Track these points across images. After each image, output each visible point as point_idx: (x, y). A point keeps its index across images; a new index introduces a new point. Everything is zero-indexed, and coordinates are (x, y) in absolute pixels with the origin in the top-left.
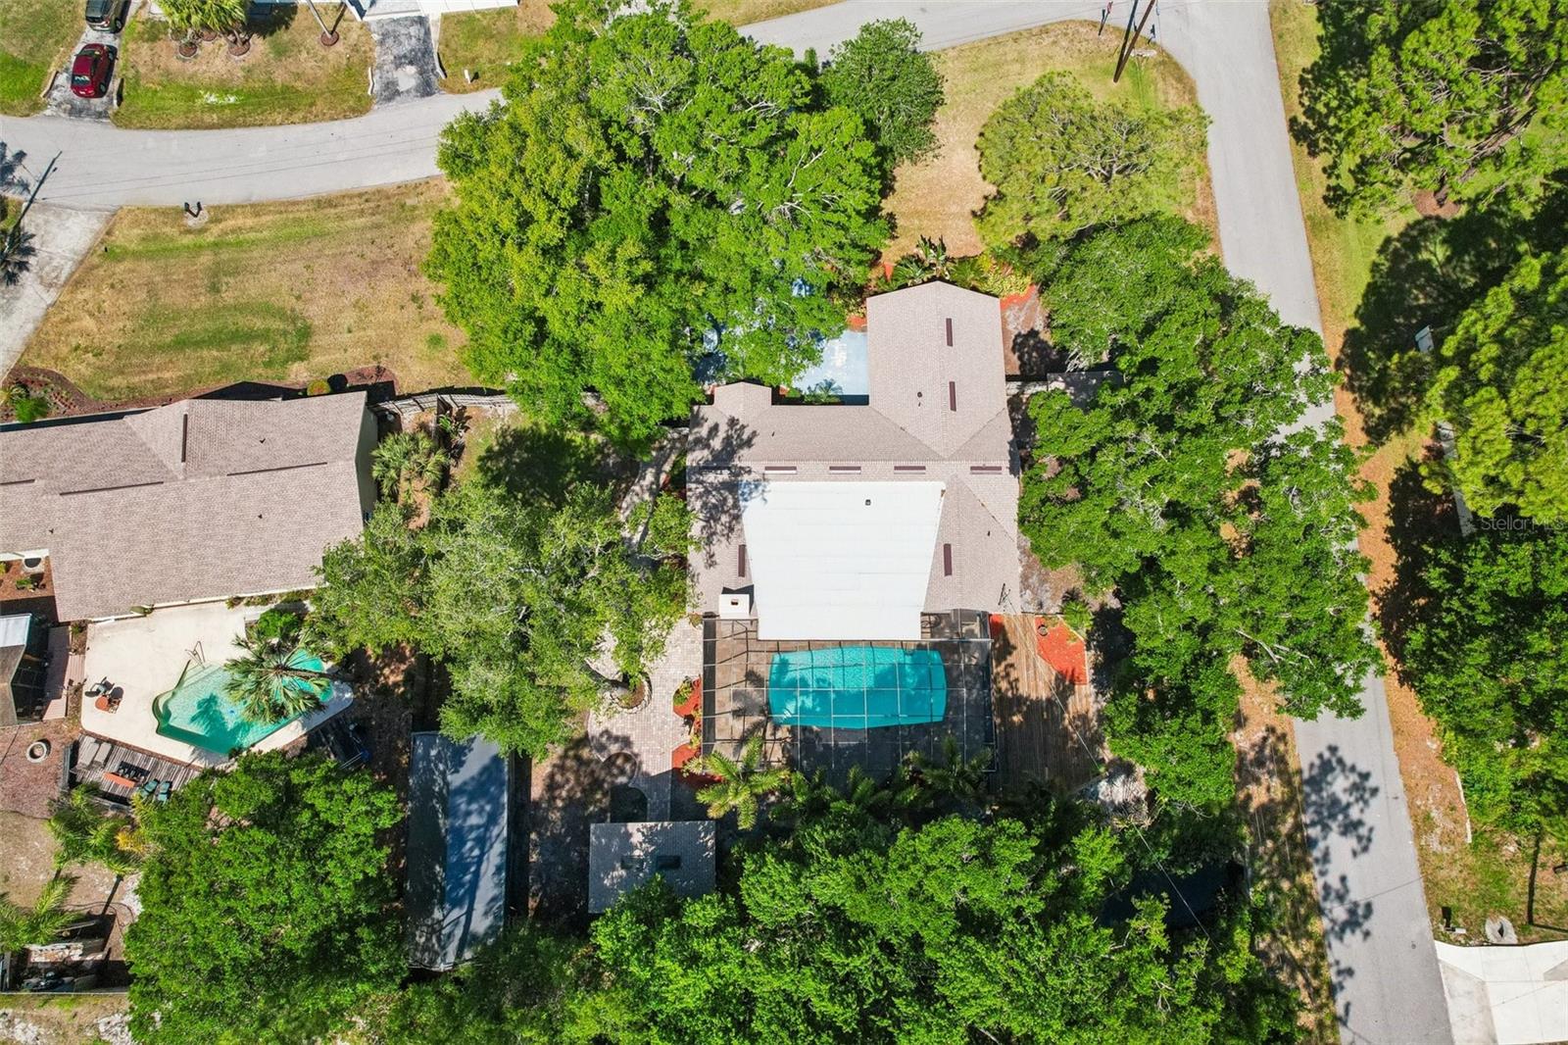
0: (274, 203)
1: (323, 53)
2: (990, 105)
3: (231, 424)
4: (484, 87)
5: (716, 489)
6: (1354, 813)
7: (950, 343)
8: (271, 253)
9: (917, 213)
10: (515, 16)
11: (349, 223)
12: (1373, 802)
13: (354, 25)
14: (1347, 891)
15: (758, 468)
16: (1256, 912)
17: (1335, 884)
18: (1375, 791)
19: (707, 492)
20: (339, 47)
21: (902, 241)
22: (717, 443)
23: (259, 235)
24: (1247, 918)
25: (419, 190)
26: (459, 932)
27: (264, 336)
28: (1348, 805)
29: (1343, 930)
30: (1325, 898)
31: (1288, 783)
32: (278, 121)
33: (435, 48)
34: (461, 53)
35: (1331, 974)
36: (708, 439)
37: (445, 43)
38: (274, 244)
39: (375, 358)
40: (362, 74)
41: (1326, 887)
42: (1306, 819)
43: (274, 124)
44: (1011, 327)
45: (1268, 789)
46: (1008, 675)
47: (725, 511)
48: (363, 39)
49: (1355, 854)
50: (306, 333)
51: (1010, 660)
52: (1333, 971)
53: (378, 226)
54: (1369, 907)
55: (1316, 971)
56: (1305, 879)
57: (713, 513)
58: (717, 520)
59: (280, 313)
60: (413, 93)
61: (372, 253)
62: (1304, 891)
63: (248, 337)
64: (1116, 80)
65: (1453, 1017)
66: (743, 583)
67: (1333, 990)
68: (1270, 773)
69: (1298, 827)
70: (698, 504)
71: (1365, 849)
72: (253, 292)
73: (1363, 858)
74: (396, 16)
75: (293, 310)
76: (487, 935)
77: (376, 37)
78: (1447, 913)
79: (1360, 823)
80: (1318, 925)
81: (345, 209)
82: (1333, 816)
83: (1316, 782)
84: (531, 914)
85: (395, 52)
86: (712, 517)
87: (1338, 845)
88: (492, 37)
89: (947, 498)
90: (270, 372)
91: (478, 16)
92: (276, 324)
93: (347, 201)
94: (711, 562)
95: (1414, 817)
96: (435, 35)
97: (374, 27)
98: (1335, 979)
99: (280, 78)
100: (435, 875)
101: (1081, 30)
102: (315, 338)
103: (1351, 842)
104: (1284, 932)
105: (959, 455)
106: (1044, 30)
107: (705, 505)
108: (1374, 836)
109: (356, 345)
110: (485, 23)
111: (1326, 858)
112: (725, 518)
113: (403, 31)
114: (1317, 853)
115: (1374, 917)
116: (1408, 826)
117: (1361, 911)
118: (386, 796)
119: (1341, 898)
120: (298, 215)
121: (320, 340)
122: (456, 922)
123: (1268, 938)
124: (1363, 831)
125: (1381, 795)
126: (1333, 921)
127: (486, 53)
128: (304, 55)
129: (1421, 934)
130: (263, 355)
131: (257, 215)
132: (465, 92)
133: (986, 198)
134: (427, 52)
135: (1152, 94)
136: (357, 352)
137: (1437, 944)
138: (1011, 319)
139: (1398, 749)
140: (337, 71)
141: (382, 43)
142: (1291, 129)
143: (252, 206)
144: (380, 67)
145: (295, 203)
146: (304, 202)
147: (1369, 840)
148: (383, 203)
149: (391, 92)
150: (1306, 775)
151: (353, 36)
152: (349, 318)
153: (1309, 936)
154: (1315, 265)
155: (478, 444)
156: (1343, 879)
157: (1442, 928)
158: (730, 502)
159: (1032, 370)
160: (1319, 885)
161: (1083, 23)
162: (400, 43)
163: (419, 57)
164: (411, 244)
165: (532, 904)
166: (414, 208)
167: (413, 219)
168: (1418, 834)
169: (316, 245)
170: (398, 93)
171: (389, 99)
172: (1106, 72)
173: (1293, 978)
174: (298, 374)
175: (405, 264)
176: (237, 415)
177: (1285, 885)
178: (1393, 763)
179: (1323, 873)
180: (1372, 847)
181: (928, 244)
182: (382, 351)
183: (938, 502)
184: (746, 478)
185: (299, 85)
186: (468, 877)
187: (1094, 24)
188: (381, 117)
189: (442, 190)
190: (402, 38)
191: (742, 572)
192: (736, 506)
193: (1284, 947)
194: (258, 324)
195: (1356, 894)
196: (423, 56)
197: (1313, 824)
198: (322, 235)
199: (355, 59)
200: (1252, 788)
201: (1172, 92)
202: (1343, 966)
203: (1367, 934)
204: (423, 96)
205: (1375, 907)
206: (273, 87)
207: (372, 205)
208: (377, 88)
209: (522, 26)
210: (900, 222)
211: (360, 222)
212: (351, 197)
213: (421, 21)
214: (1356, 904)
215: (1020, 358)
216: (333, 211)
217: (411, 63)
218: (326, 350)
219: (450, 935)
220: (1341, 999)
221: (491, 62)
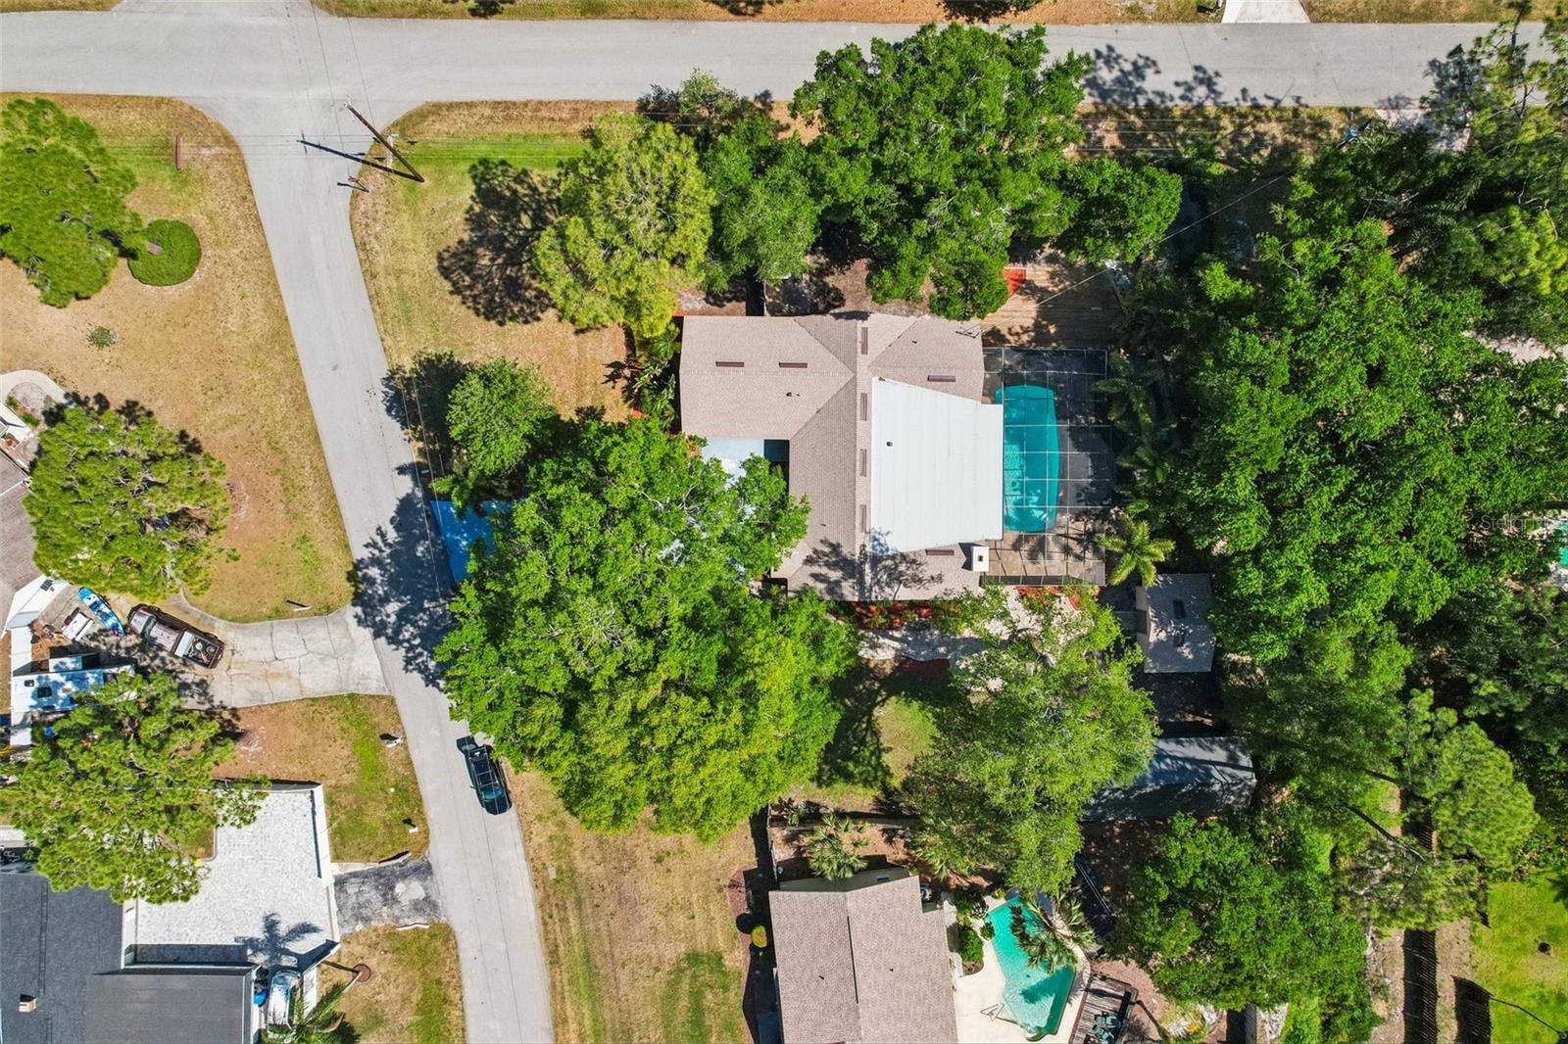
0: (553, 1005)
1: (379, 979)
2: (452, 308)
3: (804, 1009)
4: (420, 812)
5: (876, 575)
6: (1128, 67)
7: (741, 365)
8: (607, 1002)
9: (580, 385)
10: (336, 787)
11: (574, 931)
12: (1119, 50)
13: (345, 951)
14: (1186, 83)
15: (861, 538)
16: (1200, 155)
17: (1180, 91)
18: (1110, 48)
19: (878, 583)
20: (372, 963)
21: (608, 402)
22: (835, 575)
23: (587, 1016)
24: (1202, 161)
25: (540, 867)
26: (1229, 770)
27: (696, 996)
28: (1121, 71)
29: (1214, 92)
30: (1190, 100)
31: (1104, 115)
32: (458, 1013)
33: (374, 865)
34: (379, 839)
35: (1245, 105)
36: (829, 582)
37: (368, 855)
38: (596, 1001)
39: (720, 890)
40: (403, 937)
41: (1183, 98)
42: (1132, 105)
43: (463, 1018)
44: (699, 307)
45: (1108, 131)
46: (1017, 334)
47: (897, 567)
48: (362, 939)
49: (1158, 72)
50: (694, 958)
51: (1004, 331)
52: (1242, 103)
53: (579, 903)
54: (1198, 68)
55: (1243, 116)
56: (1177, 113)
57: (895, 577)
58: (901, 574)
59: (673, 985)
60: (427, 883)
61: (610, 905)
62: (1186, 115)
63: (698, 1010)
64: (422, 180)
65: (1275, 20)
66: (959, 552)
67: (1256, 106)
68: (1096, 128)
69: (1138, 112)
70: (887, 590)
71: (1154, 63)
72: (651, 1012)
73: (1161, 65)
74: (334, 908)
75: (670, 973)
76: (1227, 749)
77: (360, 927)
78: (1202, 9)
79: (1134, 64)
80: (1210, 108)
81: (560, 937)
82: (1130, 84)
83: (1104, 94)
84: (1199, 719)
85: (379, 905)
86: (898, 579)
87: (1151, 83)
88: (360, 808)
89: (887, 376)
90: (733, 986)
91: (335, 825)
92: (685, 987)
93: (551, 936)
94: (939, 579)
95: (1131, 20)
96: (358, 867)
97: (347, 930)
98: (1249, 104)
99: (408, 1018)
100: (1189, 792)
101: (362, 208)
102: (699, 948)
103: (1149, 72)
104: (1215, 136)
105: (851, 363)
106: (362, 246)
107: (888, 585)
108: (1145, 55)
109: (707, 910)
110: (343, 817)
111: (1161, 95)
112: (902, 568)
113: (353, 899)
114: (1157, 101)
115: (1206, 66)
116: (1137, 26)
117: (1201, 75)
118: (1177, 825)
119: (1190, 89)
120: (565, 981)
121: (701, 944)
122: (1221, 772)
123: (1218, 149)
124: (1141, 62)
125: (1114, 44)
126: (1207, 97)
127: (380, 813)
128: (381, 997)
129: (1218, 32)
130: (716, 995)
131: (565, 1021)
132: (427, 832)
133: (560, 319)
134: (378, 874)
135: (439, 147)
136: (714, 908)
137: (1224, 21)
138: (691, 306)
139: (1080, 23)
140: (400, 961)
141: (366, 920)
142: (484, 16)
143: (556, 1025)
144: (397, 919)
145: (553, 986)
146: (553, 977)
147: (1147, 59)
148: (553, 901)
149: (427, 905)
150: (1098, 100)
151: (358, 949)
152: (680, 920)
153: (1218, 118)
154: (634, 16)
155: (805, 790)
156: (1177, 84)
157: (1213, 15)
158: (889, 562)
159: (741, 291)
160: (1182, 104)
161: (353, 207)
162: (368, 901)
163: (385, 882)
164: (600, 869)
165: (1190, 718)
166: (559, 870)
167: (572, 870)
168: (1144, 20)
169: (598, 960)
170: (427, 899)
171: (434, 906)
172: (412, 190)
173: (1247, 135)
174: (738, 960)
175: (623, 872)
176: (795, 1004)
177: (1181, 130)
178: (1088, 28)
179: (1172, 99)
180: (1152, 58)
181: (612, 378)
182: (713, 884)
183: (889, 384)
184: (869, 549)
185: (416, 997)
186: (1189, 766)
187: (355, 196)
188: (457, 913)
189: (540, 845)
190: (362, 900)
191: (950, 552)
192: (893, 557)
193: (1224, 137)
194: (685, 1002)
195: (1188, 76)
196: (382, 877)
197: (1135, 100)
198: (587, 956)
199: (387, 945)
200: (1107, 143)
201: (437, 126)
202: (1240, 96)
203: (1217, 74)
204: (431, 874)
205: (1198, 64)
206: (418, 1023)
207: (555, 912)
208: (421, 920)
209: (348, 779)
210: (587, 403)
211: (573, 922)
212: (547, 932)
213: (340, 882)
214: (1195, 78)
215: (729, 301)
216: (561, 948)
217: (392, 888)
218: (711, 937)
219: (1232, 776)
220: (1263, 101)
221: (390, 807)
